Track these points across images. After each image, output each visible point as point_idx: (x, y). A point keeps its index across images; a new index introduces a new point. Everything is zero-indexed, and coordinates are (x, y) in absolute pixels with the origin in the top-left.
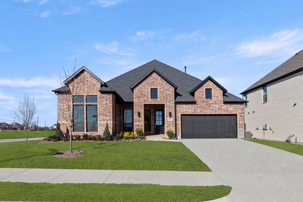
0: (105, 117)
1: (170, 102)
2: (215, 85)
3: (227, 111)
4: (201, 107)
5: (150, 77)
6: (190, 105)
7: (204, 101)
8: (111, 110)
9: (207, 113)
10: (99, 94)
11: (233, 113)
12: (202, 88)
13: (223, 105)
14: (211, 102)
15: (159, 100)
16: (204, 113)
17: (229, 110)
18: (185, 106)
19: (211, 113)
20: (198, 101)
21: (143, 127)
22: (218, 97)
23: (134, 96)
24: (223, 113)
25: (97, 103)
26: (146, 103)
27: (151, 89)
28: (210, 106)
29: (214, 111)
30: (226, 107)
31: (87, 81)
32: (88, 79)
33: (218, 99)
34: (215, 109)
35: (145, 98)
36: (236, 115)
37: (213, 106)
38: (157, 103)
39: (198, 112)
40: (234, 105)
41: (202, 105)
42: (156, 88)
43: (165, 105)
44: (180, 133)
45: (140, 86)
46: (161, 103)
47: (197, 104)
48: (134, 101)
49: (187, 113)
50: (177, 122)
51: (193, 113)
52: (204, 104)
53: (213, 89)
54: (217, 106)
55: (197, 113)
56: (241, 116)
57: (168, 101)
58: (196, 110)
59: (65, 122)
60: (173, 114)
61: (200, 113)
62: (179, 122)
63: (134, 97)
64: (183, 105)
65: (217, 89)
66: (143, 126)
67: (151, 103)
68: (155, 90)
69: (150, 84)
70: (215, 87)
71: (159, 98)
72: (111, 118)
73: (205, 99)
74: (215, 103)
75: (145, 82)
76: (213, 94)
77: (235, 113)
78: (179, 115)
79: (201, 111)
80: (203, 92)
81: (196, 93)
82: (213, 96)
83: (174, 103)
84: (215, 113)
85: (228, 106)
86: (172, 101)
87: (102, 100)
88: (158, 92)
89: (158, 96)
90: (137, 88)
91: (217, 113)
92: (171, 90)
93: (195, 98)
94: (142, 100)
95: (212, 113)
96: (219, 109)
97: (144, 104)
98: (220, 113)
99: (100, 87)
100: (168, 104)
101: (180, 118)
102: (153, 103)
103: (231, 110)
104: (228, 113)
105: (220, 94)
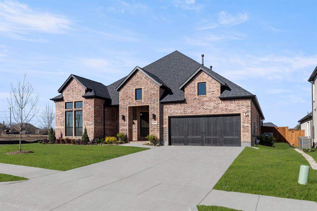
0: (88, 122)
1: (154, 103)
2: (210, 77)
3: (226, 110)
4: (192, 106)
5: (134, 77)
6: (179, 105)
7: (195, 99)
8: (93, 115)
9: (199, 114)
10: (84, 100)
11: (235, 112)
12: (193, 82)
13: (220, 102)
14: (205, 99)
15: (143, 101)
16: (196, 114)
17: (229, 108)
18: (173, 106)
19: (204, 114)
20: (189, 99)
21: (128, 132)
22: (214, 93)
23: (120, 98)
24: (221, 113)
25: (82, 109)
26: (130, 106)
27: (136, 89)
28: (203, 105)
29: (208, 111)
30: (224, 105)
31: (75, 88)
32: (76, 86)
33: (214, 95)
34: (210, 108)
35: (130, 100)
36: (239, 115)
37: (207, 104)
38: (141, 105)
39: (189, 112)
40: (237, 102)
41: (193, 104)
42: (141, 88)
43: (150, 107)
44: (167, 139)
45: (125, 87)
46: (145, 105)
47: (186, 103)
48: (120, 104)
49: (175, 115)
50: (164, 126)
51: (182, 115)
52: (196, 102)
53: (207, 82)
54: (212, 104)
55: (187, 115)
56: (246, 116)
57: (152, 102)
58: (185, 111)
59: (60, 127)
60: (158, 116)
61: (191, 114)
62: (166, 126)
63: (120, 100)
64: (171, 106)
65: (212, 82)
66: (128, 130)
67: (135, 105)
68: (140, 90)
69: (135, 84)
70: (210, 80)
71: (143, 99)
72: (93, 122)
73: (197, 97)
74: (210, 100)
75: (130, 82)
76: (207, 89)
77: (238, 113)
78: (166, 118)
79: (192, 112)
80: (194, 88)
81: (185, 90)
82: (207, 91)
83: (159, 103)
84: (209, 114)
85: (228, 103)
86: (157, 101)
87: (86, 105)
88: (143, 92)
89: (143, 97)
90: (122, 90)
91: (212, 113)
92: (156, 88)
93: (185, 96)
94: (127, 102)
95: (206, 114)
96: (215, 108)
97: (129, 107)
98: (216, 114)
99: (85, 93)
100: (153, 105)
101: (167, 121)
102: (137, 105)
103: (232, 108)
104: (227, 113)
105: (217, 88)
